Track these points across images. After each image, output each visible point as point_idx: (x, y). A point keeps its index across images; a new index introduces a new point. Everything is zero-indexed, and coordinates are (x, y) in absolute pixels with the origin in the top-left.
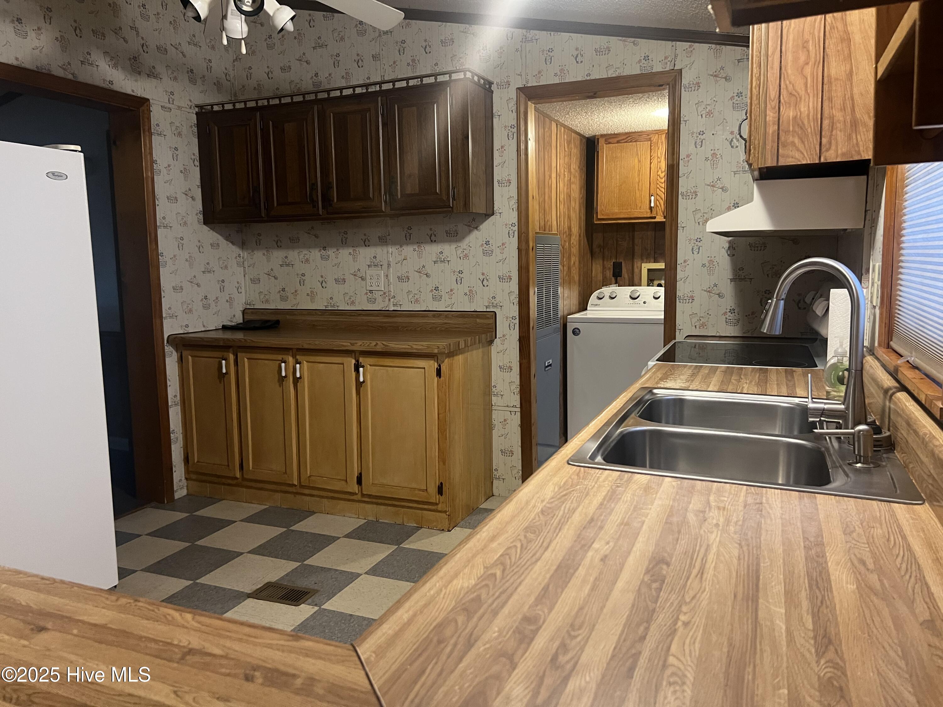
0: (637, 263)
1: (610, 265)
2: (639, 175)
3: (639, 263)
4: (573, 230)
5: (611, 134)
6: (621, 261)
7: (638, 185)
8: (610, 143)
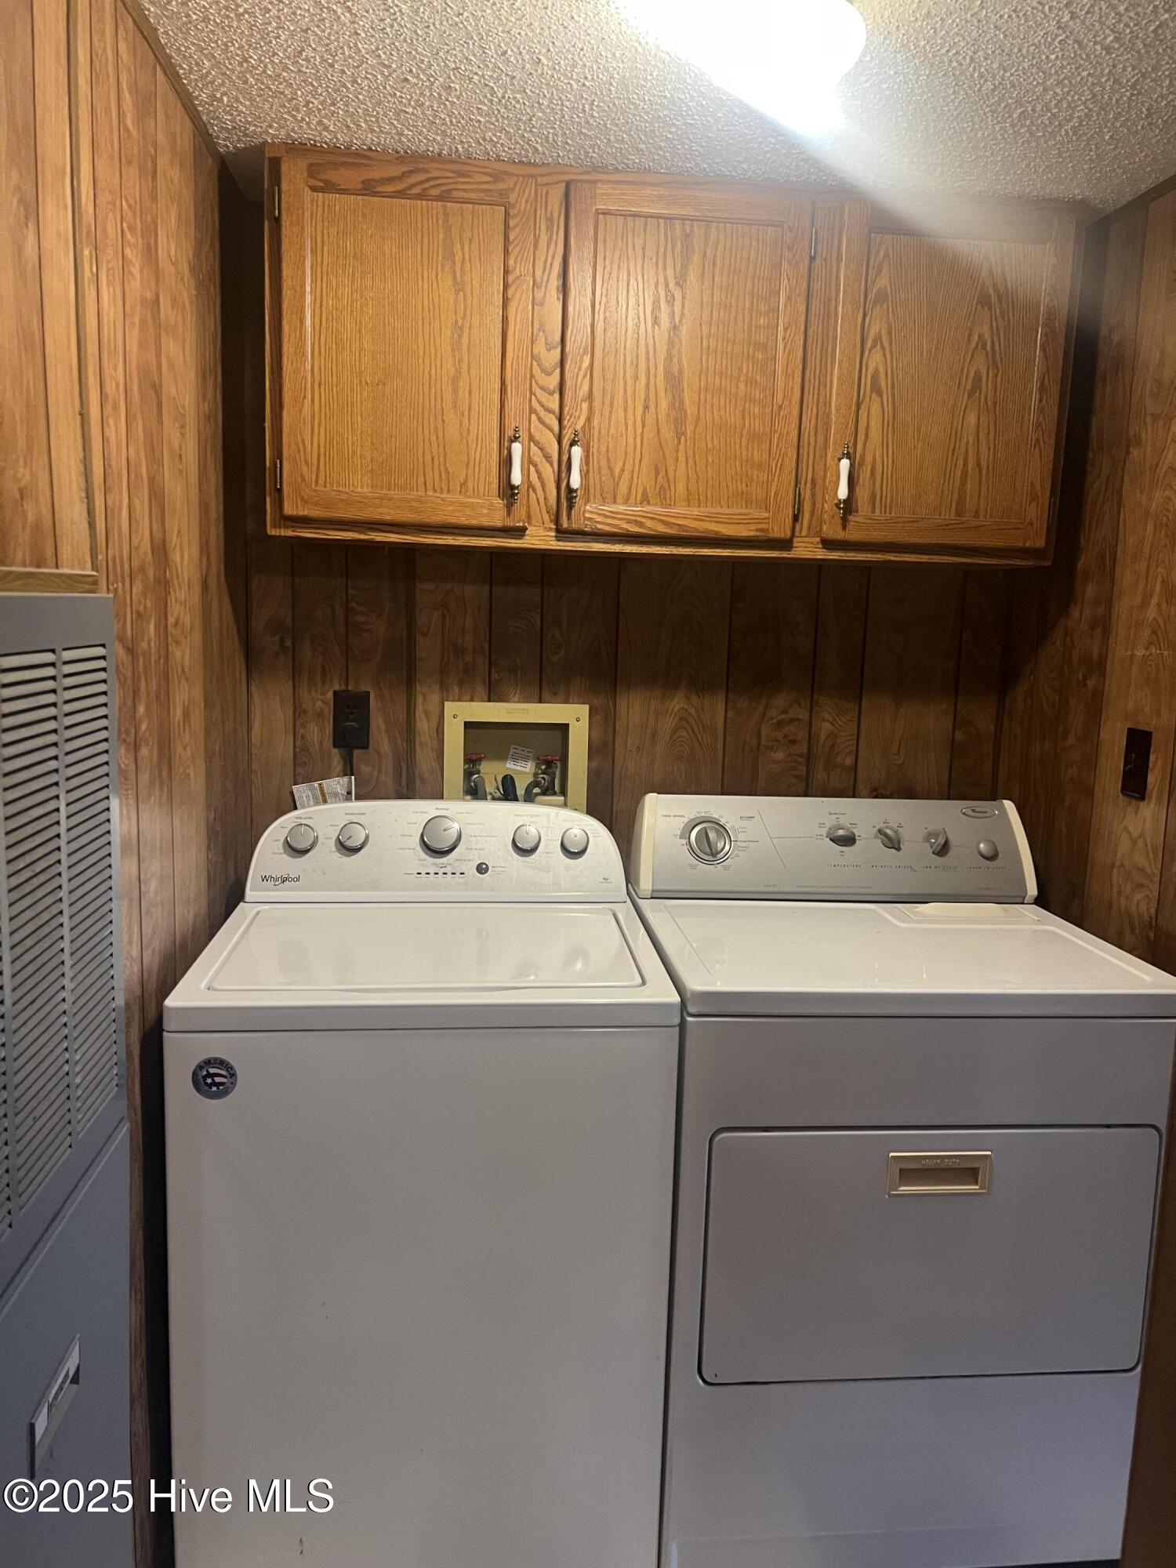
0: (426, 698)
1: (321, 700)
2: (456, 346)
3: (436, 697)
4: (176, 557)
5: (334, 150)
6: (365, 687)
7: (455, 390)
8: (329, 187)
